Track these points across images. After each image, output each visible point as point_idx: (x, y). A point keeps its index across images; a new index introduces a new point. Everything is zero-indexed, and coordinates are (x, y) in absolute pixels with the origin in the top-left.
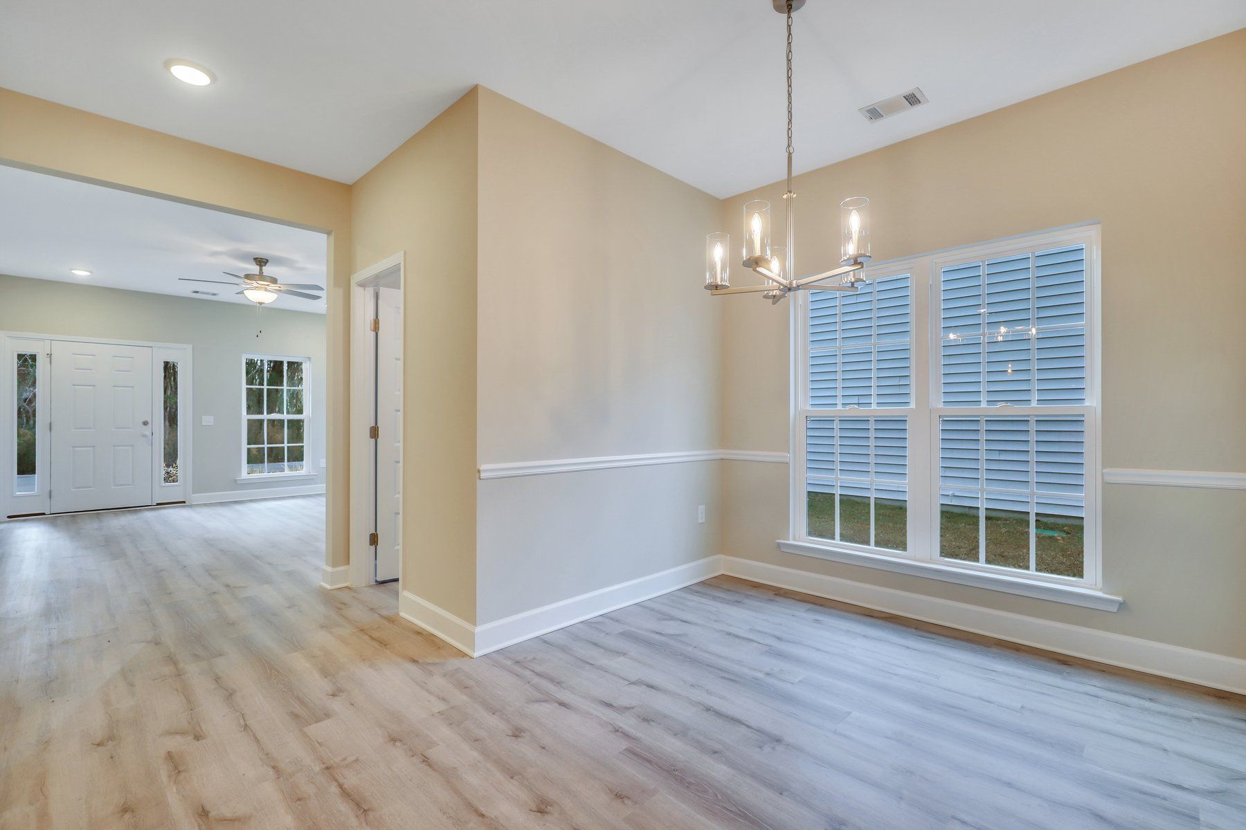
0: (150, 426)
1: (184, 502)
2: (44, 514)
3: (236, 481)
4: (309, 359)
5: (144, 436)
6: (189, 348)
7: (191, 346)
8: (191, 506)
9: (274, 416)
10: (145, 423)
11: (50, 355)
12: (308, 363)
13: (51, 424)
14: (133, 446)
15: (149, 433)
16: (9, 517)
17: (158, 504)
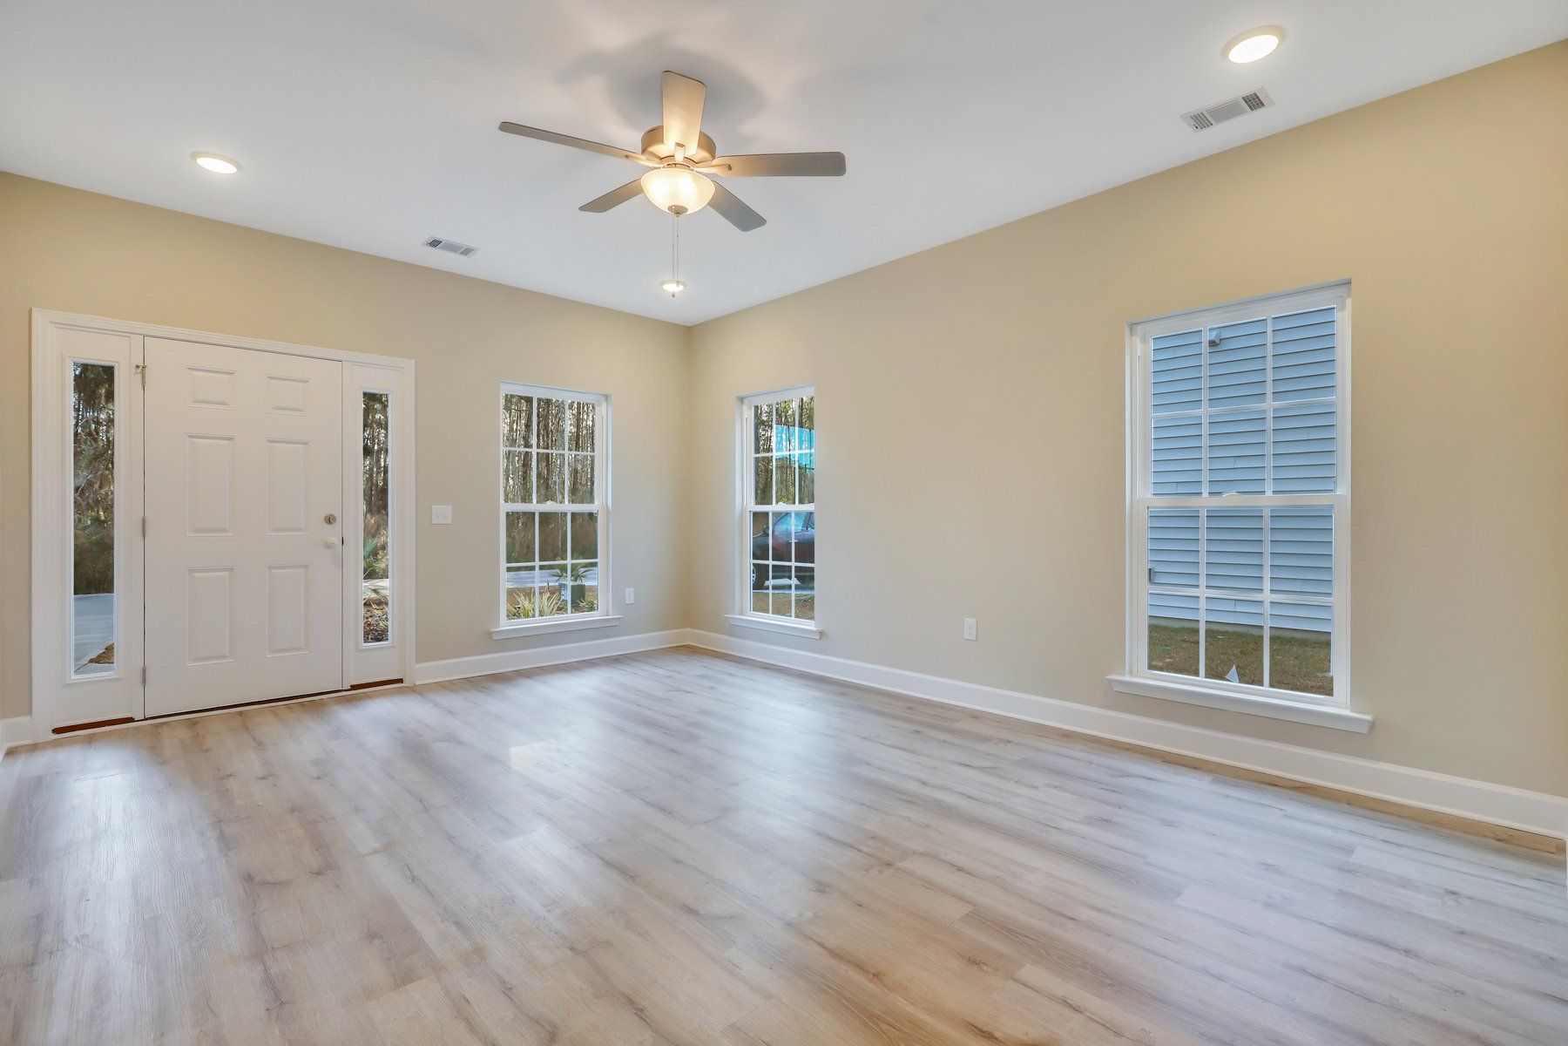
0: (337, 525)
1: (401, 681)
2: (130, 720)
3: (490, 634)
4: (607, 397)
5: (329, 546)
6: (409, 365)
7: (413, 361)
8: (413, 690)
9: (549, 506)
10: (330, 520)
11: (142, 369)
12: (604, 405)
13: (144, 520)
14: (306, 567)
15: (336, 541)
16: (57, 731)
17: (354, 687)
